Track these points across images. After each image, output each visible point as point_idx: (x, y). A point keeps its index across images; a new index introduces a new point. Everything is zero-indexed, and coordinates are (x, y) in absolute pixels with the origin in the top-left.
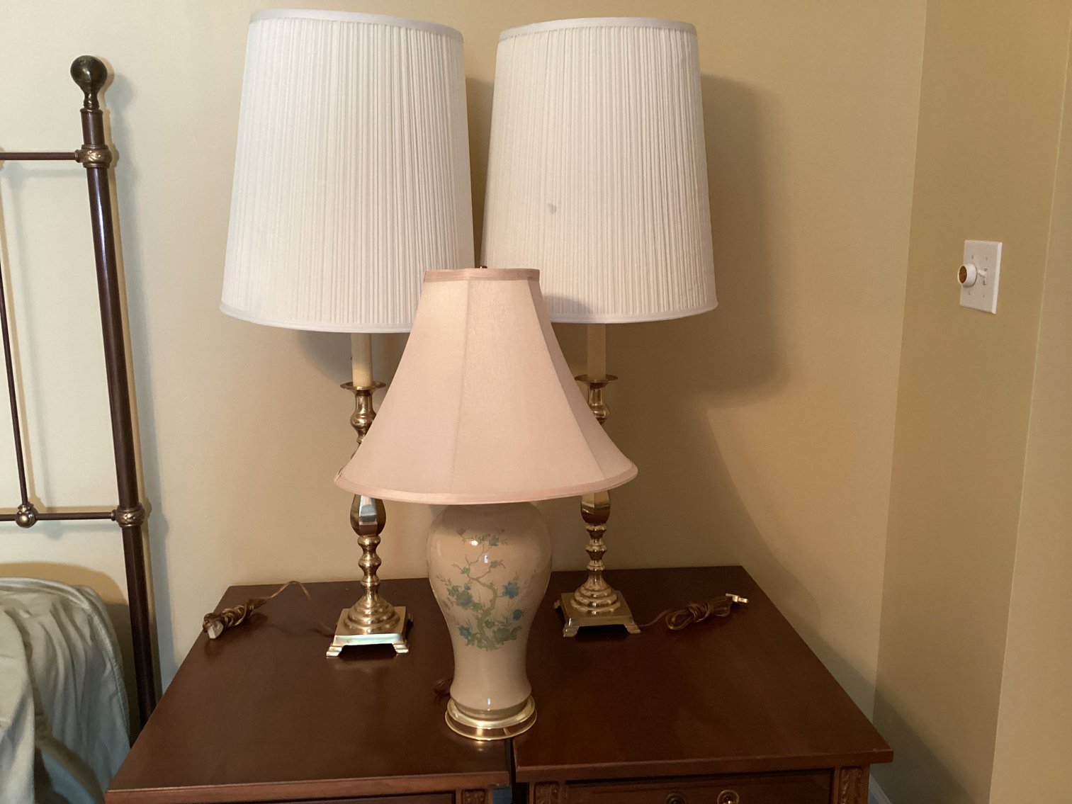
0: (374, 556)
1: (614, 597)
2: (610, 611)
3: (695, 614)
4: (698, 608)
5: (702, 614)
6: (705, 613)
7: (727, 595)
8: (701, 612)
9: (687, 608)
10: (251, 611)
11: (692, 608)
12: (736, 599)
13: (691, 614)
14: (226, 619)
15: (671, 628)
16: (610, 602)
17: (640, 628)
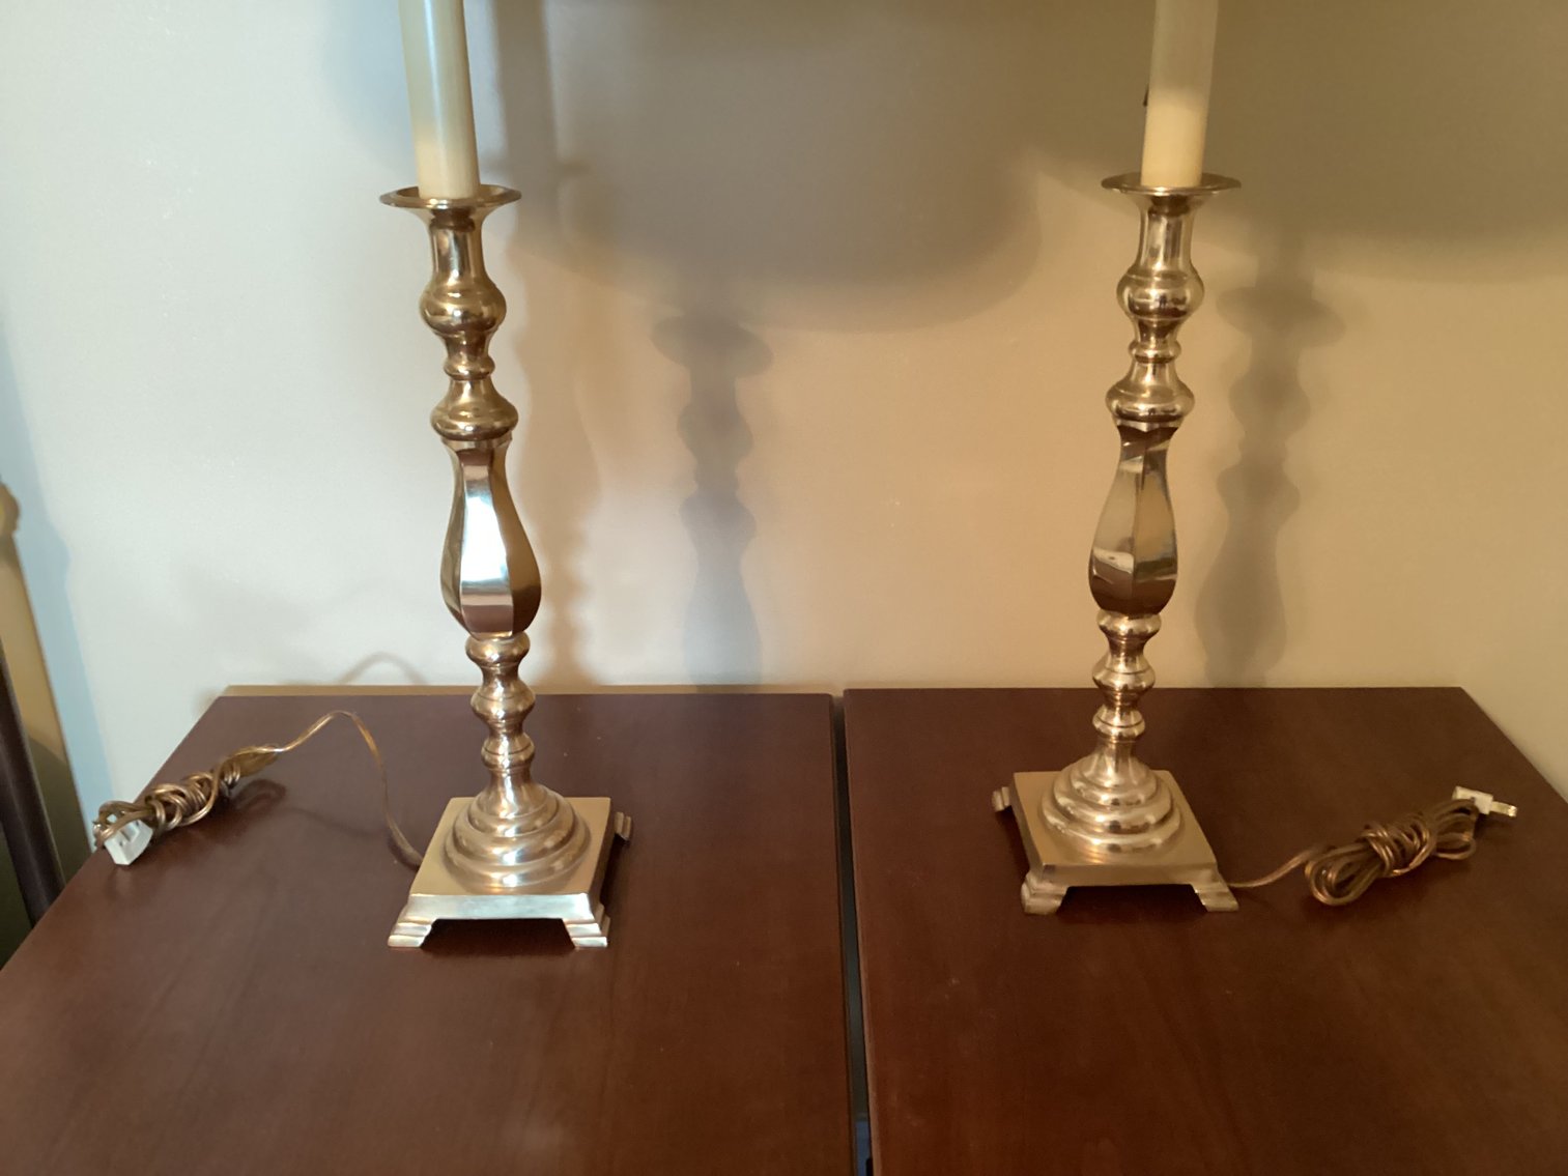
0: (513, 689)
1: (1163, 805)
2: (1152, 846)
3: (1386, 853)
4: (1397, 841)
5: (1404, 856)
6: (1416, 852)
7: (1462, 794)
8: (1403, 852)
9: (1365, 840)
10: (232, 786)
11: (1377, 839)
12: (1486, 803)
13: (1377, 856)
14: (161, 814)
15: (1322, 897)
16: (1152, 819)
17: (1235, 892)
